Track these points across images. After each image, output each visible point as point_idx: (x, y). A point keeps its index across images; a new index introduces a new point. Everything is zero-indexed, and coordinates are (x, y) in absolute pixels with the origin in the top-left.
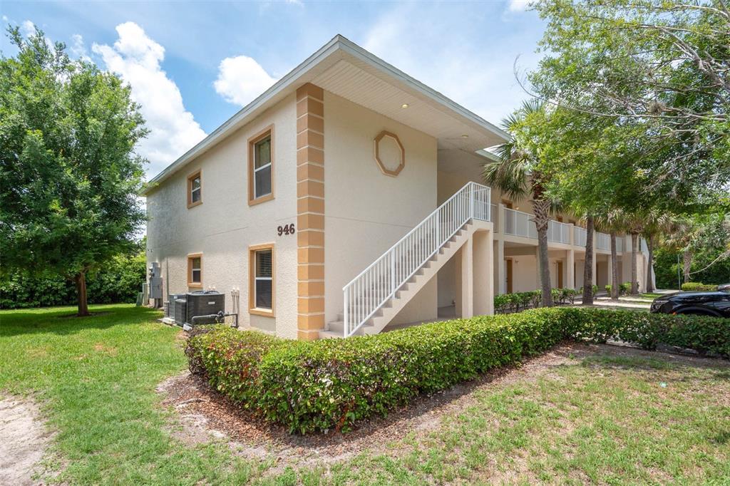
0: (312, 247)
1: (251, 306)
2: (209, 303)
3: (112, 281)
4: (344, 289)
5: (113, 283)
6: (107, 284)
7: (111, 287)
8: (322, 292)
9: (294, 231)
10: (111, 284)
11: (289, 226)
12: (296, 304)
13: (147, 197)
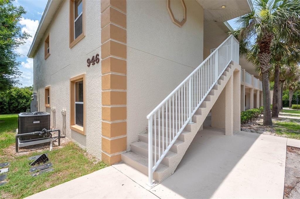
0: (114, 73)
1: (72, 124)
2: (34, 122)
3: (24, 102)
4: (148, 116)
5: (24, 103)
6: (22, 104)
7: (24, 105)
8: (125, 117)
9: (99, 60)
10: (23, 104)
11: (95, 57)
12: (101, 127)
13: (33, 58)
